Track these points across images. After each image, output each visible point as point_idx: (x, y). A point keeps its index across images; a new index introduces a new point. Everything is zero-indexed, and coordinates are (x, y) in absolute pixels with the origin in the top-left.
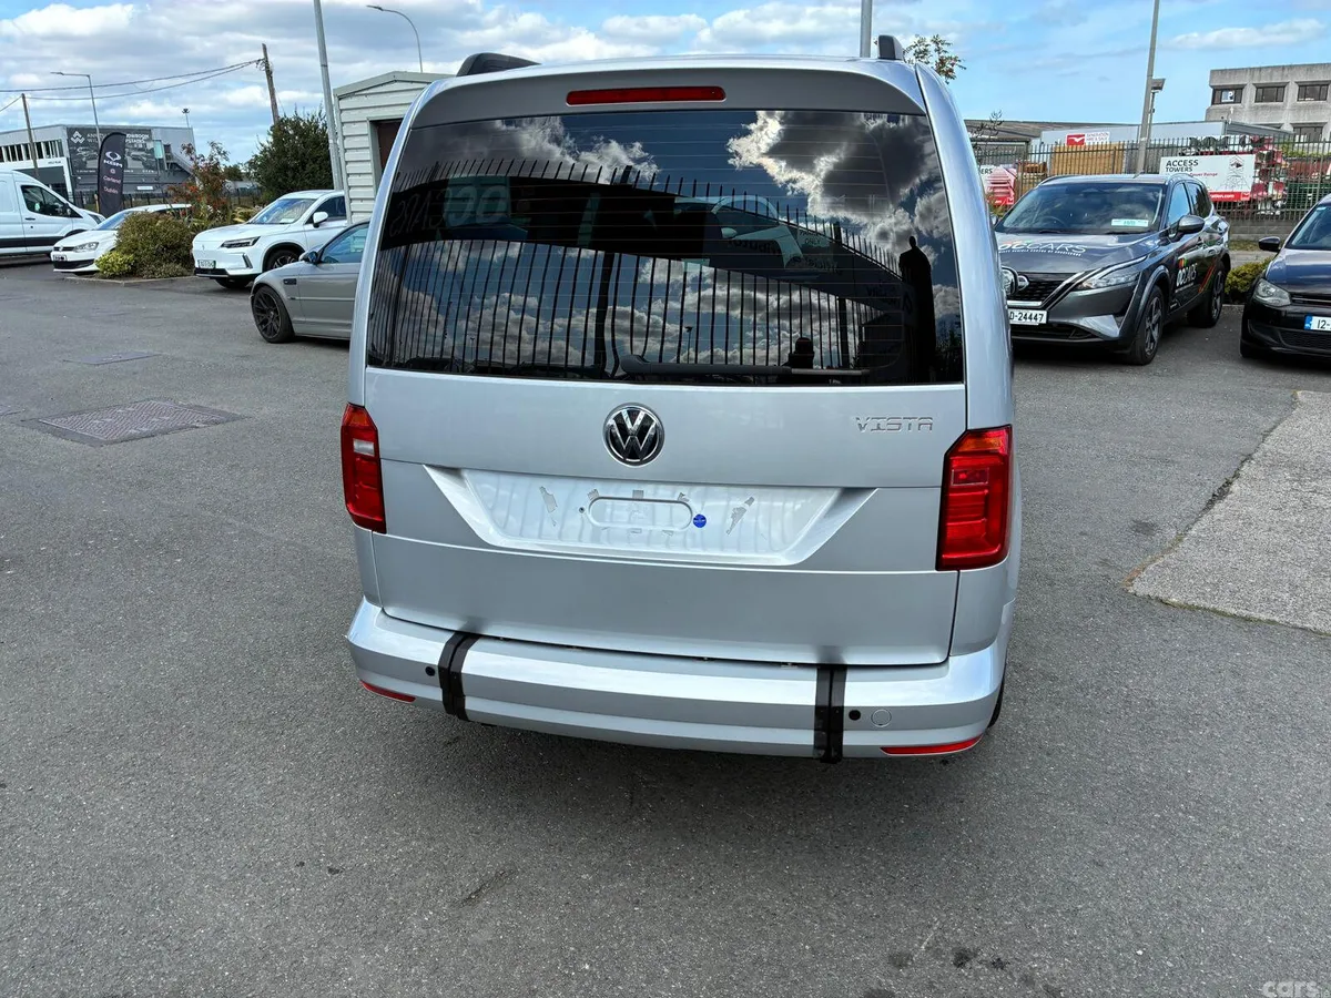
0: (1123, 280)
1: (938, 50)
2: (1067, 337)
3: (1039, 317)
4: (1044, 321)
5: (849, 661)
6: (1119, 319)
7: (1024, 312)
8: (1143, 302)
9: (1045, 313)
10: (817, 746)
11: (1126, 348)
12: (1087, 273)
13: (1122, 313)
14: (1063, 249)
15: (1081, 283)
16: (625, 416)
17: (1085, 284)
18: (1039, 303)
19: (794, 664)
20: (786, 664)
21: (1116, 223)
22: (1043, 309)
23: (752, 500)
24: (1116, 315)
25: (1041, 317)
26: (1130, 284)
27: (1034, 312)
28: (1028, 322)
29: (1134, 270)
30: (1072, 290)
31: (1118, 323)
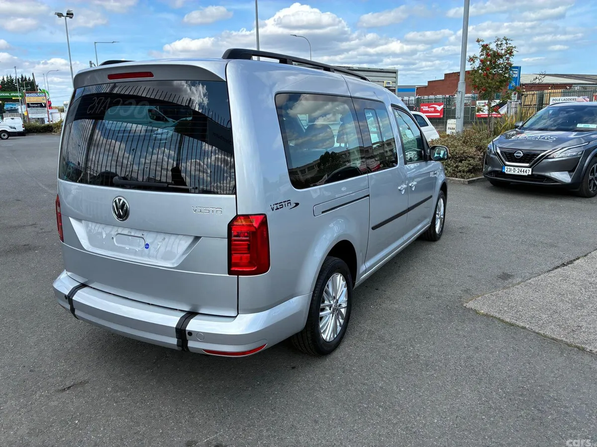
0: (574, 154)
1: (507, 43)
2: (542, 182)
3: (528, 171)
4: (530, 173)
5: (201, 312)
6: (571, 173)
7: (520, 169)
8: (586, 165)
9: (530, 169)
10: (178, 345)
11: (577, 188)
12: (553, 150)
13: (573, 171)
14: (544, 138)
15: (550, 155)
16: (117, 201)
17: (551, 156)
18: (527, 165)
19: (180, 310)
20: (177, 310)
21: (579, 126)
22: (530, 167)
23: (164, 239)
24: (570, 172)
25: (529, 171)
26: (579, 156)
27: (525, 169)
28: (522, 174)
29: (582, 149)
30: (545, 159)
31: (571, 176)
